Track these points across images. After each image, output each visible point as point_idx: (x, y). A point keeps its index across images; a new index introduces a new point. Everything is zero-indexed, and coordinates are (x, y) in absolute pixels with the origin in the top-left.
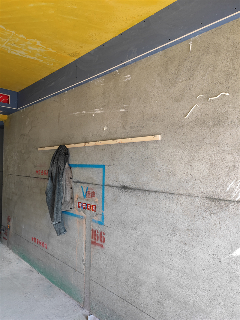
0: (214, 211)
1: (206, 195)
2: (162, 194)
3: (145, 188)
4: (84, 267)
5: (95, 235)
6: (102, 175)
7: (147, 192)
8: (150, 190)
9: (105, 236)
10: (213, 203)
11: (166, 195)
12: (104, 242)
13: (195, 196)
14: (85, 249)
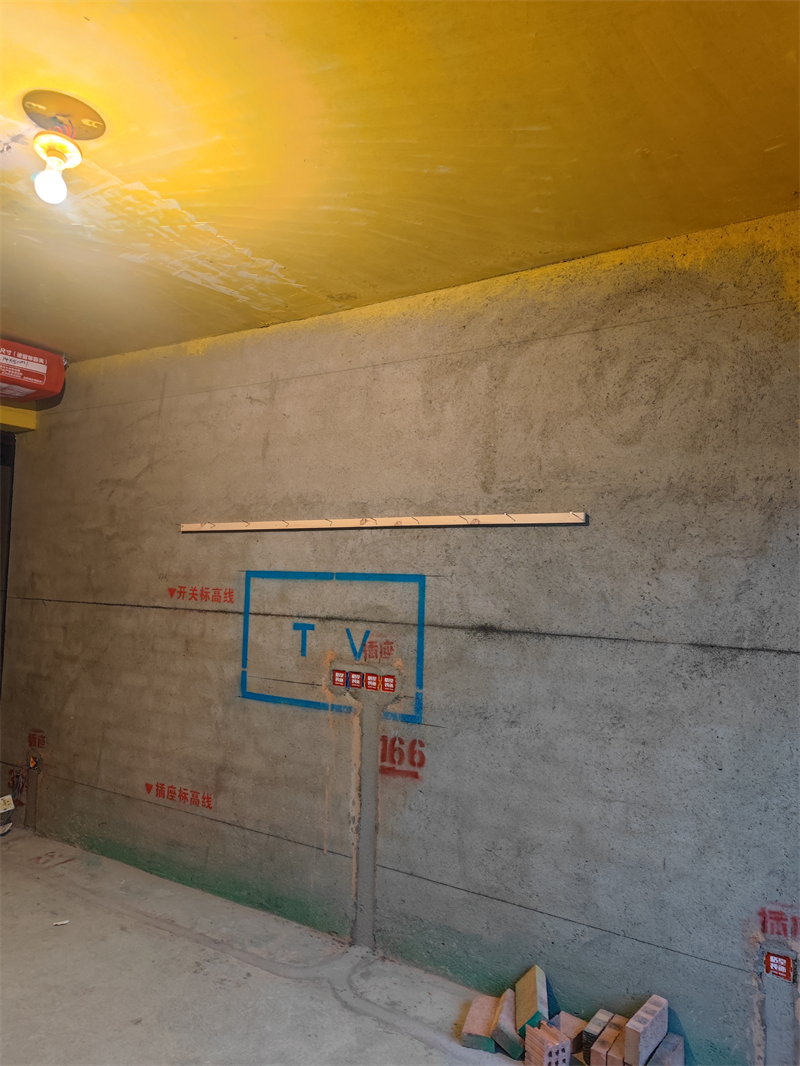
0: (708, 670)
1: (691, 639)
2: (589, 640)
3: (543, 628)
4: (353, 837)
5: (393, 749)
6: (417, 599)
7: (548, 638)
8: (558, 632)
9: (425, 750)
10: (706, 655)
11: (599, 642)
12: (421, 764)
13: (666, 643)
14: (360, 789)
